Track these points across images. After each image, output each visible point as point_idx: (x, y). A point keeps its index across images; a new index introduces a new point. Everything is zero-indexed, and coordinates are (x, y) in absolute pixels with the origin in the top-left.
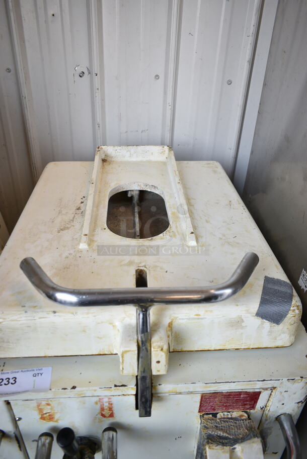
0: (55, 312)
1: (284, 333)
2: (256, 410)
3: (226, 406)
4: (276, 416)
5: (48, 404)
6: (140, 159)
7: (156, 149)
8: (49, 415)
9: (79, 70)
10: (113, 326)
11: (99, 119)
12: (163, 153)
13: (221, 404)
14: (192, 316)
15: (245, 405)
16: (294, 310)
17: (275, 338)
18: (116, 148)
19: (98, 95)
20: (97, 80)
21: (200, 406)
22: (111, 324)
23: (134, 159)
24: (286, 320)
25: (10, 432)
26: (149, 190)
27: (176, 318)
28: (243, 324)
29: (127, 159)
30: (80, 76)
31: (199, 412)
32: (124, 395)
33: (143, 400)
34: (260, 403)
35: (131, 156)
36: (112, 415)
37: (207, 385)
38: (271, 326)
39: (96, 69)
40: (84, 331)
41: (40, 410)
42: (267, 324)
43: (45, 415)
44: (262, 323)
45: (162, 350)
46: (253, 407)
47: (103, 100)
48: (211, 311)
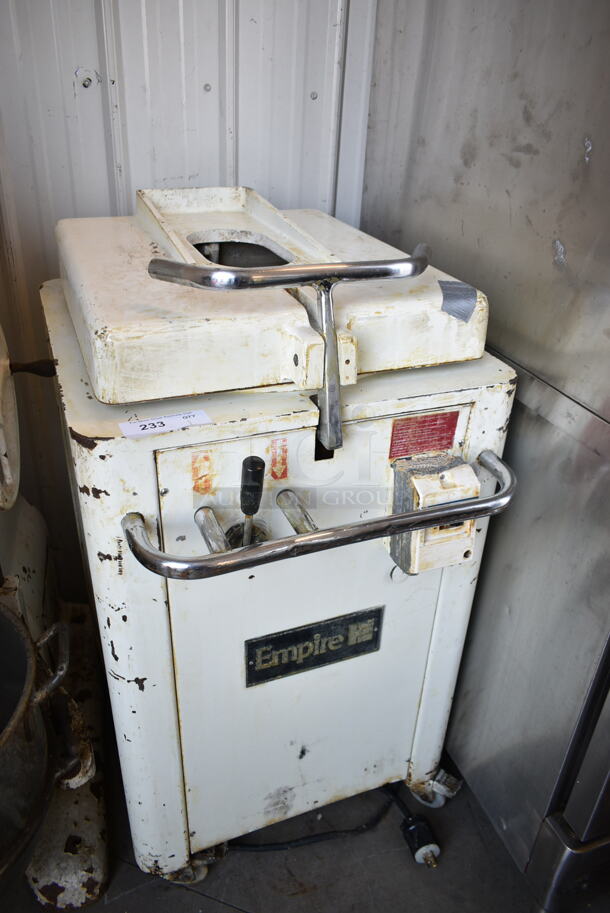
0: (208, 320)
1: (473, 336)
2: (454, 449)
3: (421, 443)
4: (477, 455)
5: (206, 458)
6: (203, 209)
7: (226, 193)
8: (206, 481)
9: (83, 76)
10: (282, 333)
11: (119, 158)
12: (237, 197)
13: (414, 440)
14: (373, 314)
15: (442, 438)
16: (480, 302)
17: (464, 345)
18: (166, 192)
19: (116, 116)
20: (113, 91)
21: (392, 446)
22: (279, 330)
23: (194, 210)
24: (474, 315)
25: (152, 517)
26: (237, 241)
27: (354, 317)
28: (430, 324)
29: (184, 209)
30: (85, 86)
31: (390, 457)
32: (304, 427)
33: (333, 420)
34: (458, 436)
35: (189, 204)
36: (284, 474)
37: (401, 401)
38: (459, 326)
39: (111, 74)
40: (247, 345)
41: (195, 470)
42: (454, 321)
43: (200, 481)
44: (450, 320)
45: (352, 341)
46: (450, 444)
47: (124, 125)
48: (393, 307)
